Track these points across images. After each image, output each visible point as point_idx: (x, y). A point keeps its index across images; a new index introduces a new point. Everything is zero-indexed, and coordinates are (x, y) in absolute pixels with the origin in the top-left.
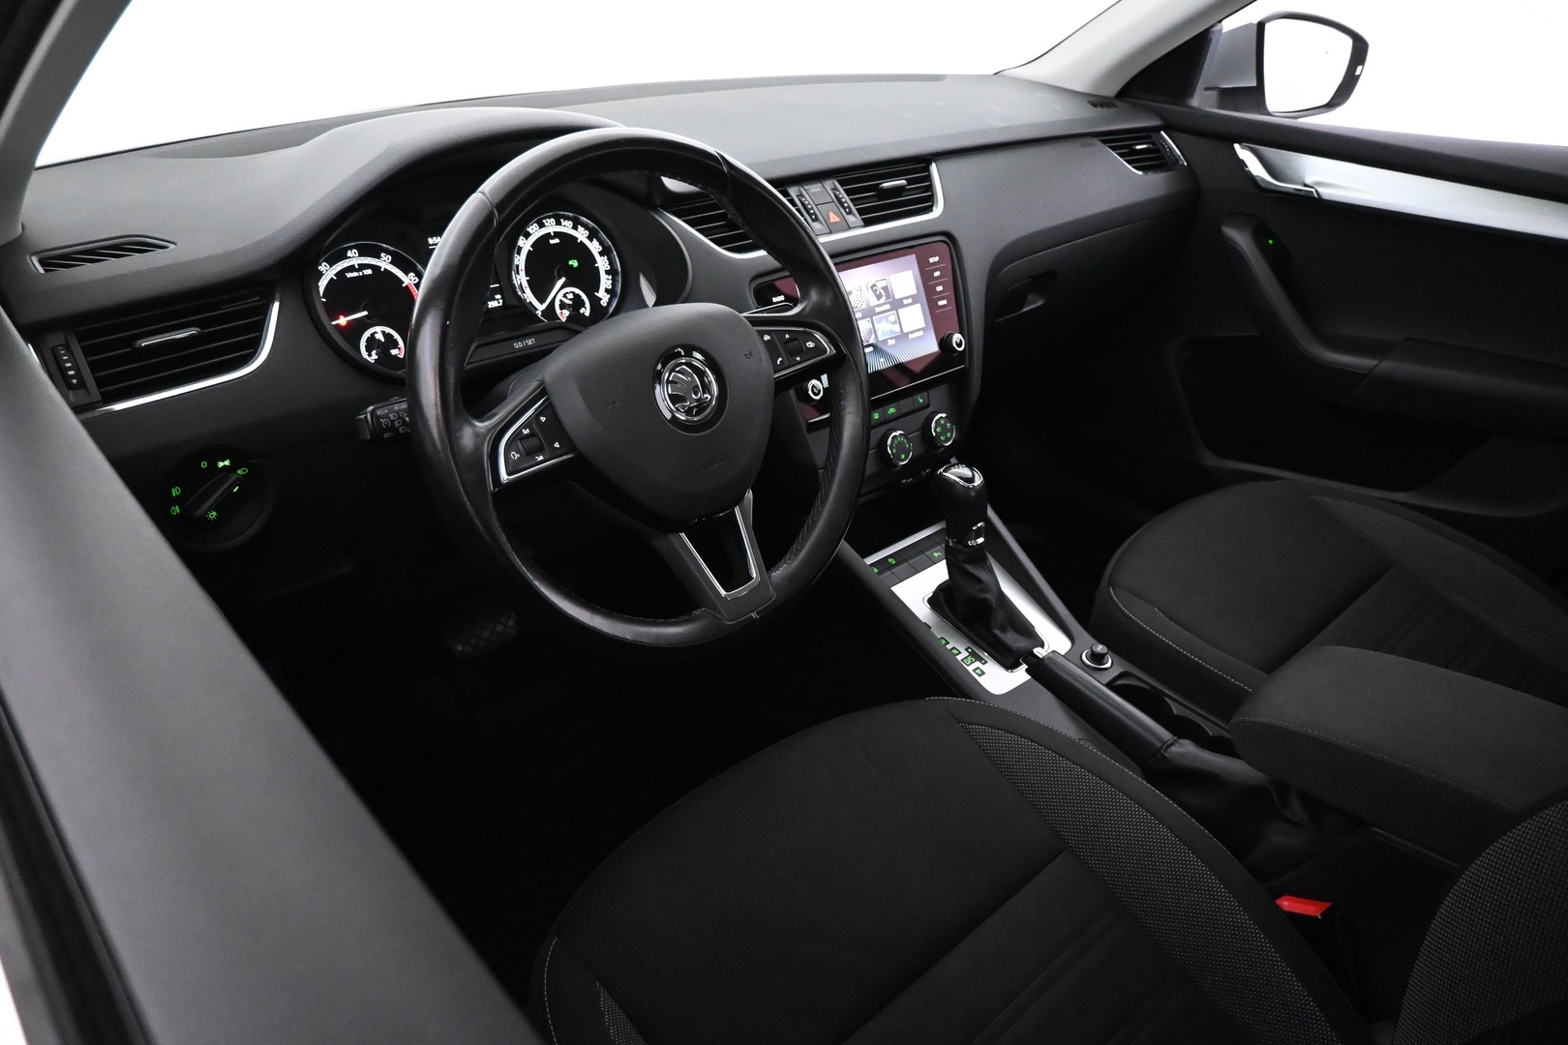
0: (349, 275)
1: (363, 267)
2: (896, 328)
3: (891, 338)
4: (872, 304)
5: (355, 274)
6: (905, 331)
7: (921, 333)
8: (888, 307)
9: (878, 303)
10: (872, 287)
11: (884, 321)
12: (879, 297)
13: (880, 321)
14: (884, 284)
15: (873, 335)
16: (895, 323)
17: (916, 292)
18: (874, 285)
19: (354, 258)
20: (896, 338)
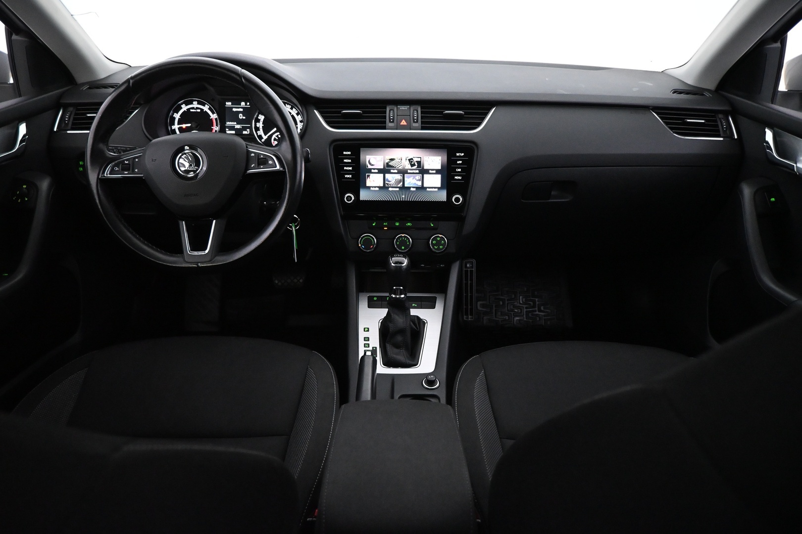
0: (191, 110)
1: (197, 108)
2: (420, 183)
3: (414, 187)
4: (407, 168)
5: (194, 110)
6: (425, 186)
7: (436, 190)
8: (418, 171)
9: (410, 168)
10: (409, 160)
11: (412, 178)
12: (412, 165)
13: (409, 178)
14: (419, 160)
15: (402, 183)
16: (419, 180)
17: (440, 168)
18: (412, 159)
19: (195, 105)
20: (417, 188)
